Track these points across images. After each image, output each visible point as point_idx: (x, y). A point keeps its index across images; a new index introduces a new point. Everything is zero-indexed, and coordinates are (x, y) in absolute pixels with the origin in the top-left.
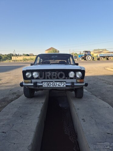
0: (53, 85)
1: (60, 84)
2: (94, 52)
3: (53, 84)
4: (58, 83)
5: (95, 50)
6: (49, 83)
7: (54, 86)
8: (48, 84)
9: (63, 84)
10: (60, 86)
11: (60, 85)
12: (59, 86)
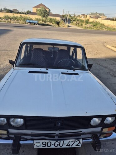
0: (56, 145)
1: (71, 143)
2: (90, 16)
3: (57, 143)
4: (66, 142)
5: (92, 14)
6: (47, 142)
7: (59, 147)
8: (44, 143)
9: (76, 143)
10: (70, 147)
11: (71, 145)
12: (68, 147)
